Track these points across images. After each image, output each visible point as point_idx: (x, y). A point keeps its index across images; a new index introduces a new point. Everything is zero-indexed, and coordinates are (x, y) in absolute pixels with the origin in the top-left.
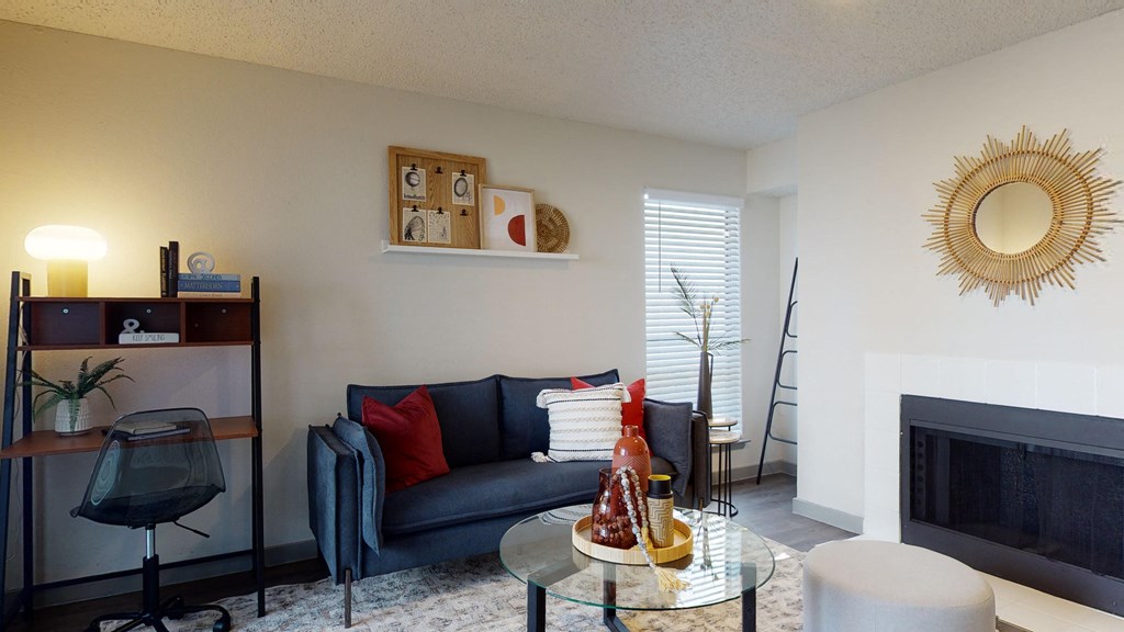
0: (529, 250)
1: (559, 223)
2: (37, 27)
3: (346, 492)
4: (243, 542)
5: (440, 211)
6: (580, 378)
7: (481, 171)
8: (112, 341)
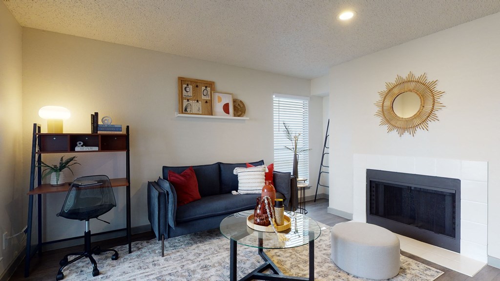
0: (231, 116)
1: (242, 106)
2: (43, 31)
3: (162, 206)
4: (123, 225)
5: (198, 101)
6: (249, 163)
7: (213, 86)
8: (72, 150)
